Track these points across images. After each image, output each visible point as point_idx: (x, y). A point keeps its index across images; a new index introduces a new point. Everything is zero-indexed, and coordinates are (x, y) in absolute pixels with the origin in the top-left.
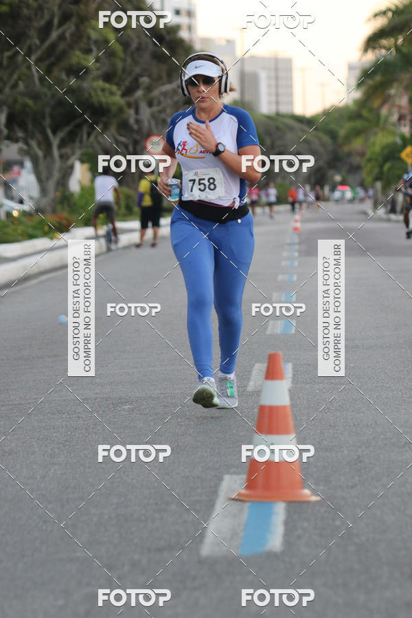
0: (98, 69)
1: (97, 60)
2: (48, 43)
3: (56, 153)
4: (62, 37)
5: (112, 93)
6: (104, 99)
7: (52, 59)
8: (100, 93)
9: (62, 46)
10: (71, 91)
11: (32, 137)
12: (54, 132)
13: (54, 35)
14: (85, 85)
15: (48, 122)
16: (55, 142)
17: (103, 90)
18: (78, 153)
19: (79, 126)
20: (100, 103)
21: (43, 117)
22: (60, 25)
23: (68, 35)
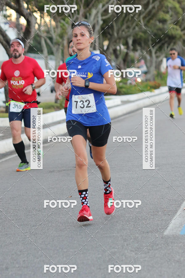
0: (172, 20)
1: (171, 16)
2: (148, 10)
3: (154, 55)
4: (154, 8)
5: (177, 30)
6: (174, 32)
7: (150, 17)
8: (172, 30)
9: (154, 11)
10: (160, 29)
11: (144, 49)
12: (153, 47)
13: (151, 7)
14: (166, 27)
15: (150, 43)
16: (153, 51)
17: (173, 28)
18: (164, 55)
19: (163, 44)
20: (172, 35)
21: (148, 41)
22: (153, 2)
23: (156, 7)
